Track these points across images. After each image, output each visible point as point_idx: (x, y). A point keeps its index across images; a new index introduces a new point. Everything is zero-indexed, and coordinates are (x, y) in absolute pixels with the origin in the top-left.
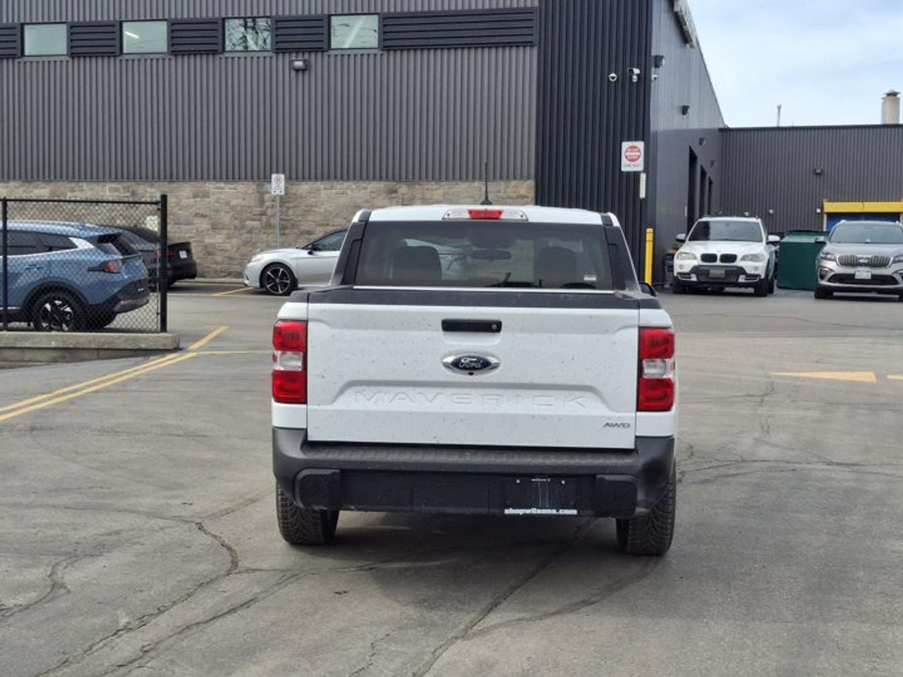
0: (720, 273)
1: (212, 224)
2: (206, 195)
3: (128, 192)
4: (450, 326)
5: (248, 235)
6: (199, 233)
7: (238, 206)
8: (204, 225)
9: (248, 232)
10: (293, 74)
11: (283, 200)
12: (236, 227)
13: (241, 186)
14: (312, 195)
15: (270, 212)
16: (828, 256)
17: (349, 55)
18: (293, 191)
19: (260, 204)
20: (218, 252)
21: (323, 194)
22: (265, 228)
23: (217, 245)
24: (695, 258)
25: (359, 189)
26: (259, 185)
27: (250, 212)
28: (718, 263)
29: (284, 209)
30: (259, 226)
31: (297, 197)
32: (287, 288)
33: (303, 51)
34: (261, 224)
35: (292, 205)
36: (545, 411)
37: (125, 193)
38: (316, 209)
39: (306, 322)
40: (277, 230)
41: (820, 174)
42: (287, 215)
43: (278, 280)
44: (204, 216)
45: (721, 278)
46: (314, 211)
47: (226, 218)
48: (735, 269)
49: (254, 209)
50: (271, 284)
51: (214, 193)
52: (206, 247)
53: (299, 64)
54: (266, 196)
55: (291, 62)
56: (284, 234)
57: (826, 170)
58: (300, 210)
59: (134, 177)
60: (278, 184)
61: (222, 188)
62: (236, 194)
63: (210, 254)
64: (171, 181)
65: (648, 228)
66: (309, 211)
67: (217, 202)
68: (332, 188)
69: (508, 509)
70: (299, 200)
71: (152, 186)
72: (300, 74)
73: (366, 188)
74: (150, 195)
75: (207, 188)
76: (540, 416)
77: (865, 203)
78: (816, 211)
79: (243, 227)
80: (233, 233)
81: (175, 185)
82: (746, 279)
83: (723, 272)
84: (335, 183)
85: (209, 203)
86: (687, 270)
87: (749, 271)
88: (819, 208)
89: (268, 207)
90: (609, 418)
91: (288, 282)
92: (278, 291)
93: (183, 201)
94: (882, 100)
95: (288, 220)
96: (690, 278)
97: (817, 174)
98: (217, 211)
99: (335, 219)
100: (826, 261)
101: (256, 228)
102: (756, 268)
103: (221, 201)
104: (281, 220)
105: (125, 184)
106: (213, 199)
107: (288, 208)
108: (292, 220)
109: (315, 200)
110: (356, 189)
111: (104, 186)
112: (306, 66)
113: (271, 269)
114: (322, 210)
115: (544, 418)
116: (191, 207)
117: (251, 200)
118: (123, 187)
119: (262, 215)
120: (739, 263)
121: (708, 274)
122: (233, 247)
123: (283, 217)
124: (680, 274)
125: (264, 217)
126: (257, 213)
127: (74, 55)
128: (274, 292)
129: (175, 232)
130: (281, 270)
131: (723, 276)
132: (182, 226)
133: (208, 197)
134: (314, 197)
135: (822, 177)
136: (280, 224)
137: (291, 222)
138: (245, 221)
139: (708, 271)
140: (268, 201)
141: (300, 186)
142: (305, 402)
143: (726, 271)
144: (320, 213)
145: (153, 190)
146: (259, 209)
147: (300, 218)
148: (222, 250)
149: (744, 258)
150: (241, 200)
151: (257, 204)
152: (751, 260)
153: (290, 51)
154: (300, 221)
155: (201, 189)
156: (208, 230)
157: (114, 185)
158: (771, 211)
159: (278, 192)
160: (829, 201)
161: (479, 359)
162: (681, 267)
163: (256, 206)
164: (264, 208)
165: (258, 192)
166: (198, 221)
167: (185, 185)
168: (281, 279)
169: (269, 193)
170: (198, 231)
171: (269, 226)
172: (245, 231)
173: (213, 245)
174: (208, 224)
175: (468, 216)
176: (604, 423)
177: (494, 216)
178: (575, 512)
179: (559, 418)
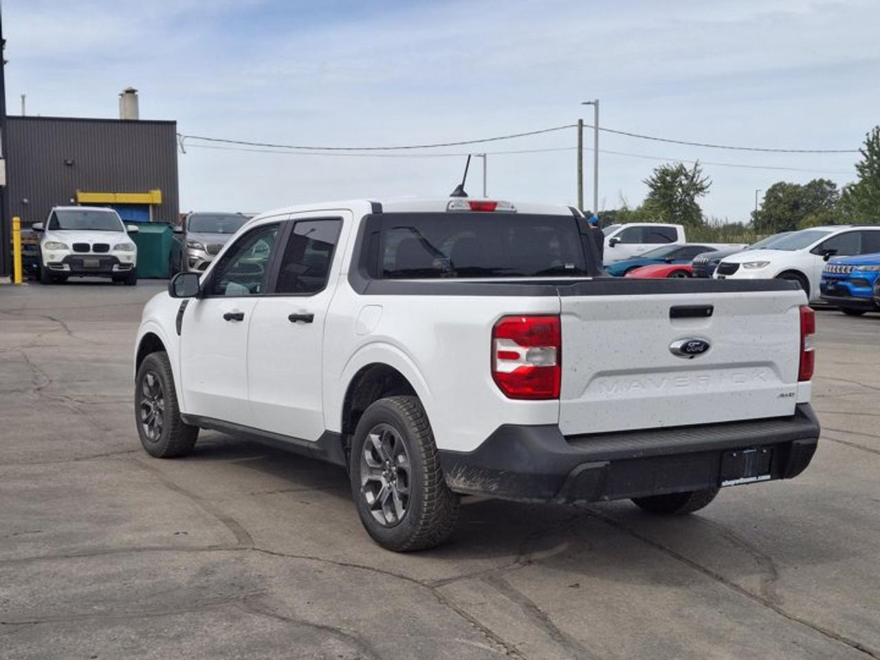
0: (95, 262)
4: (678, 313)
16: (195, 245)
24: (66, 247)
28: (91, 252)
36: (740, 387)
39: (558, 316)
41: (71, 165)
45: (95, 268)
48: (109, 258)
57: (76, 162)
65: (14, 216)
69: (724, 481)
76: (736, 392)
77: (117, 194)
78: (69, 201)
82: (119, 268)
83: (97, 261)
86: (58, 259)
87: (123, 260)
88: (72, 198)
90: (782, 389)
94: (120, 97)
96: (63, 268)
97: (68, 165)
100: (192, 249)
102: (129, 257)
115: (740, 394)
120: (112, 252)
121: (82, 264)
124: (50, 264)
131: (98, 265)
135: (73, 167)
139: (82, 261)
142: (558, 398)
143: (101, 261)
149: (116, 248)
152: (122, 249)
158: (26, 200)
160: (82, 191)
161: (702, 343)
162: (52, 256)
175: (468, 208)
176: (778, 394)
177: (489, 208)
178: (768, 477)
179: (750, 393)
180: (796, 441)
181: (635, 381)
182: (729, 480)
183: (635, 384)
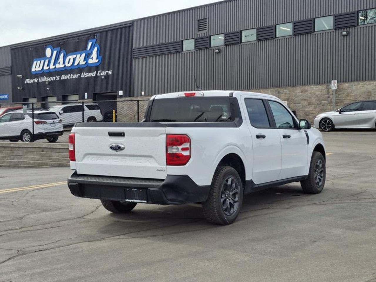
1: (308, 103)
2: (306, 91)
3: (277, 92)
4: (111, 134)
5: (323, 107)
6: (303, 107)
7: (318, 95)
8: (305, 103)
9: (323, 105)
10: (342, 37)
11: (336, 91)
12: (318, 104)
13: (320, 86)
14: (349, 88)
15: (331, 96)
17: (366, 27)
18: (342, 87)
19: (328, 93)
20: (310, 114)
21: (354, 88)
22: (329, 103)
23: (310, 111)
25: (370, 84)
26: (327, 86)
27: (324, 97)
29: (337, 95)
30: (327, 103)
31: (343, 89)
32: (330, 128)
33: (346, 27)
34: (328, 102)
35: (341, 93)
37: (276, 92)
38: (351, 94)
40: (334, 104)
42: (339, 97)
43: (326, 125)
44: (305, 100)
46: (350, 95)
47: (314, 100)
49: (325, 96)
50: (324, 127)
51: (309, 90)
52: (306, 112)
53: (344, 33)
54: (330, 90)
55: (341, 33)
56: (337, 106)
58: (344, 95)
59: (279, 86)
60: (334, 85)
61: (312, 88)
62: (317, 90)
63: (307, 115)
64: (293, 86)
66: (348, 95)
67: (310, 94)
68: (358, 85)
69: (126, 199)
70: (344, 91)
71: (285, 89)
72: (345, 37)
73: (373, 84)
74: (285, 92)
75: (306, 88)
76: (137, 166)
79: (321, 104)
80: (317, 106)
81: (294, 88)
84: (359, 82)
85: (307, 94)
89: (331, 95)
91: (331, 125)
92: (326, 130)
93: (297, 94)
95: (339, 100)
98: (310, 98)
99: (359, 98)
101: (326, 104)
103: (312, 93)
104: (336, 99)
105: (276, 89)
106: (308, 93)
107: (339, 94)
108: (341, 99)
109: (350, 90)
110: (369, 84)
111: (268, 90)
112: (348, 34)
113: (324, 121)
114: (353, 94)
116: (300, 96)
117: (324, 92)
118: (275, 90)
119: (328, 98)
122: (316, 112)
123: (337, 98)
125: (329, 99)
126: (326, 97)
127: (259, 40)
128: (324, 130)
129: (294, 107)
130: (328, 121)
132: (297, 105)
133: (307, 92)
134: (350, 89)
136: (335, 101)
137: (340, 100)
138: (321, 101)
140: (331, 92)
141: (345, 85)
142: (75, 161)
144: (353, 96)
145: (286, 91)
146: (327, 96)
147: (344, 99)
148: (312, 113)
150: (320, 92)
151: (326, 93)
153: (341, 28)
154: (344, 100)
155: (304, 89)
156: (307, 105)
157: (272, 90)
159: (334, 88)
161: (117, 146)
163: (326, 94)
164: (329, 95)
165: (327, 88)
166: (303, 102)
167: (298, 88)
168: (327, 125)
169: (331, 88)
170: (302, 106)
171: (331, 102)
172: (321, 105)
173: (309, 112)
174: (306, 103)
175: (184, 96)
176: (157, 169)
177: (193, 95)
178: (146, 202)
179: (143, 167)
180: (149, 188)
181: (99, 158)
182: (128, 199)
183: (100, 159)
